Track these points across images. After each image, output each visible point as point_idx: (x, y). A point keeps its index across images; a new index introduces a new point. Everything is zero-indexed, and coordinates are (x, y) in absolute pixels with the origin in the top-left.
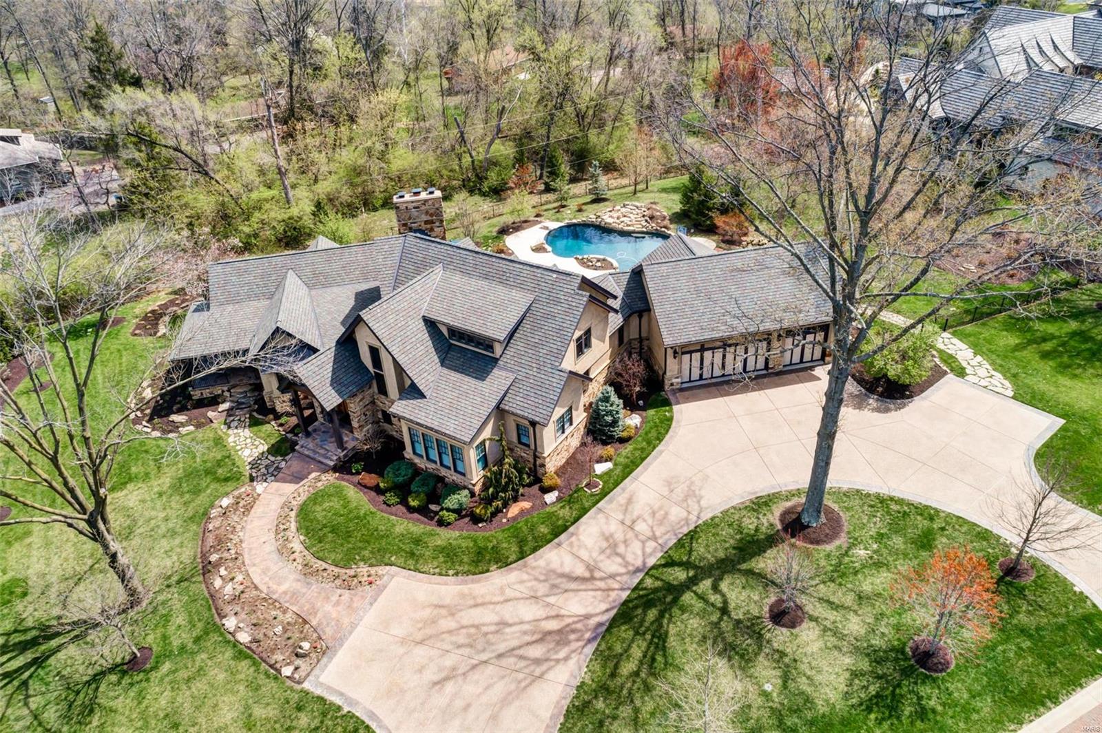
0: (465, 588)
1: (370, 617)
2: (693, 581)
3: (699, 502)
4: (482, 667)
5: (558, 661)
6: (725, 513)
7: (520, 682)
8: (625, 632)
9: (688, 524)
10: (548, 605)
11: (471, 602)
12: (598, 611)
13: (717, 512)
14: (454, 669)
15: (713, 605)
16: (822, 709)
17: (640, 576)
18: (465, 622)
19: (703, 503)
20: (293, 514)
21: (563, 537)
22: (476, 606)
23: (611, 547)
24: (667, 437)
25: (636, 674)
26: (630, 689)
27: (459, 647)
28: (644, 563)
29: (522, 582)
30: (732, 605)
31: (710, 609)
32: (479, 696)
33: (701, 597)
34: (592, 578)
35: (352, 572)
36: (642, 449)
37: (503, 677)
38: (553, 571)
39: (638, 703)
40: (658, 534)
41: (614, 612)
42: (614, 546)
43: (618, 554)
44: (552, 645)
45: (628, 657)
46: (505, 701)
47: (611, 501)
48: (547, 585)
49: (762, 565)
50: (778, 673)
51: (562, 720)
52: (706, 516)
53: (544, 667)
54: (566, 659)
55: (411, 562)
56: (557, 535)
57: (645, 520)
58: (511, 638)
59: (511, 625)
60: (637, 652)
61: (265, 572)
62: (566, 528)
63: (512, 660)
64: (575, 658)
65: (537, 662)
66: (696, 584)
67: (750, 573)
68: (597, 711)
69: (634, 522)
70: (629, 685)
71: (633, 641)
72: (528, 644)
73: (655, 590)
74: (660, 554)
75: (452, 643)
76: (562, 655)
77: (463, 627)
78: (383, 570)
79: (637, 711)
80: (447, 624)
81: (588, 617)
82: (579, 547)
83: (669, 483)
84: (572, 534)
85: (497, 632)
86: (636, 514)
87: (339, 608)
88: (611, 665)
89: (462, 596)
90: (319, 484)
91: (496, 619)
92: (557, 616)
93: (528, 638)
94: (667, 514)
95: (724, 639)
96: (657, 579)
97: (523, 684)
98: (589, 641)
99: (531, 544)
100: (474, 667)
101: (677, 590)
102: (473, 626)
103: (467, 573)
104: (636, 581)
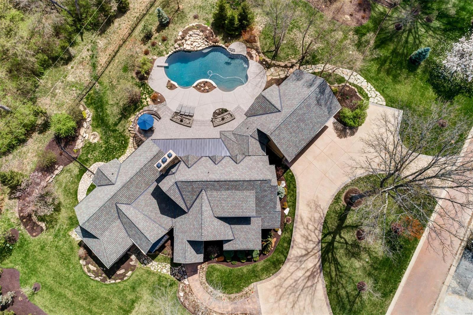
0: (278, 277)
1: (261, 301)
2: (334, 238)
3: (320, 208)
4: (300, 296)
5: (316, 283)
6: (329, 208)
7: (311, 294)
8: (327, 264)
9: (322, 218)
10: (303, 268)
11: (283, 280)
12: (316, 262)
13: (327, 209)
14: (294, 301)
15: (343, 243)
16: (381, 259)
17: (320, 244)
18: (286, 286)
19: (322, 207)
20: (207, 285)
21: (292, 243)
22: (285, 280)
23: (307, 239)
24: (297, 184)
25: (336, 275)
26: (338, 280)
27: (290, 294)
28: (319, 239)
29: (291, 265)
30: (347, 240)
31: (343, 244)
32: (305, 304)
33: (339, 242)
34: (309, 253)
35: (244, 292)
36: (293, 195)
37: (307, 295)
38: (297, 257)
39: (341, 282)
40: (316, 227)
41: (321, 260)
42: (307, 238)
43: (310, 241)
44: (312, 279)
45: (332, 271)
46: (312, 301)
47: (296, 222)
48: (298, 262)
49: (348, 222)
50: (367, 255)
51: (328, 297)
52: (325, 212)
53: (314, 286)
54: (318, 281)
55: (257, 279)
56: (290, 244)
57: (310, 224)
58: (301, 284)
59: (298, 280)
60: (333, 269)
61: (219, 308)
62: (291, 240)
63: (305, 289)
64: (320, 279)
65: (312, 286)
66: (335, 238)
67: (346, 227)
68: (334, 290)
69: (307, 226)
70: (337, 279)
71: (330, 266)
72: (306, 282)
73: (327, 247)
74: (321, 234)
75: (288, 294)
76: (316, 280)
77: (287, 289)
78: (252, 286)
79: (342, 284)
80: (282, 290)
81: (315, 265)
82: (298, 244)
83: (308, 205)
84: (294, 241)
85: (296, 284)
86: (306, 223)
87: (251, 304)
88: (329, 276)
89: (280, 279)
90: (204, 269)
91: (293, 281)
92: (308, 270)
93: (305, 281)
94: (314, 218)
95: (351, 252)
96: (325, 243)
97: (313, 294)
98: (320, 272)
99: (285, 252)
100: (298, 297)
101: (331, 243)
102: (289, 286)
103: (276, 272)
104: (320, 247)
